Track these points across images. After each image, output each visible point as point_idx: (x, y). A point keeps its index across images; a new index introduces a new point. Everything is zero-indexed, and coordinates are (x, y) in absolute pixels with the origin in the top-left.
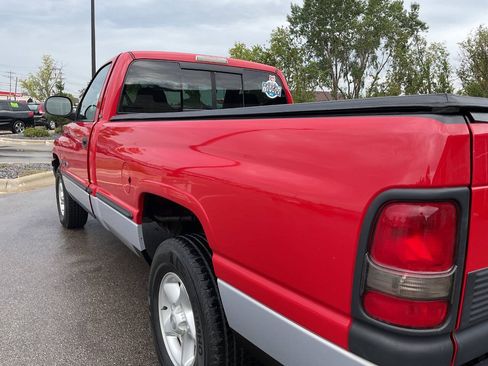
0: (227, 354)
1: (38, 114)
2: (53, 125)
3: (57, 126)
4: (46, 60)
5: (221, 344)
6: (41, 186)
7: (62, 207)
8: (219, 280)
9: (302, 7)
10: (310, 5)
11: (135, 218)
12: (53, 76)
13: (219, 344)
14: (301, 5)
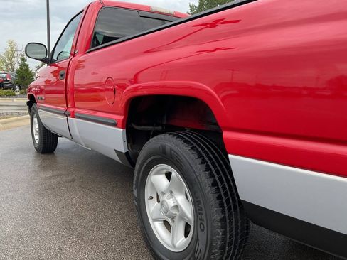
0: (228, 229)
1: (7, 80)
2: (18, 89)
3: (20, 89)
4: (11, 43)
5: (223, 219)
6: (16, 127)
7: (37, 137)
8: (230, 156)
9: (197, 6)
10: (203, 4)
11: (120, 124)
12: (15, 55)
13: (221, 220)
14: (197, 4)
